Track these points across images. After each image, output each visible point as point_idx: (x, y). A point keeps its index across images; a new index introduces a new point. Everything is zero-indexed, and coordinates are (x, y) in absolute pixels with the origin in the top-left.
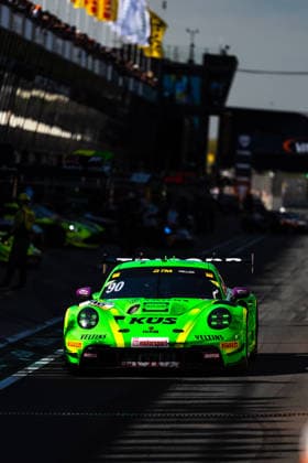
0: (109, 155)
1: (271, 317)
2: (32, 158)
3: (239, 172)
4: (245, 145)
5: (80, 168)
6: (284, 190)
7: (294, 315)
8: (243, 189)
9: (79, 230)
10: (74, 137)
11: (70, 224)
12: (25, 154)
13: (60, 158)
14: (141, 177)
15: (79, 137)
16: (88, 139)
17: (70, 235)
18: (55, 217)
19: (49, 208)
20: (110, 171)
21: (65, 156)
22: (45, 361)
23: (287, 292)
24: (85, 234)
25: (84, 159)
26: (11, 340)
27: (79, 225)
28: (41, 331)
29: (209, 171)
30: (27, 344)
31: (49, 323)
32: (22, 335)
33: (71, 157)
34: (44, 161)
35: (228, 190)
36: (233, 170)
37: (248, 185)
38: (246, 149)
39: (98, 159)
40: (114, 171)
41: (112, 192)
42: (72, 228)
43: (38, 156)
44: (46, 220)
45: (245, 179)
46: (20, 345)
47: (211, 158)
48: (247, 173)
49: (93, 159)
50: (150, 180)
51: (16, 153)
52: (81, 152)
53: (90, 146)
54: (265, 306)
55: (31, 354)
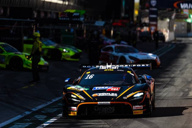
0: (83, 12)
1: (170, 95)
2: (42, 15)
3: (151, 19)
4: (154, 5)
5: (68, 19)
6: (175, 28)
7: (182, 94)
8: (153, 28)
9: (69, 52)
10: (64, 3)
11: (64, 49)
12: (39, 13)
13: (57, 14)
14: (100, 23)
15: (67, 3)
16: (72, 4)
17: (63, 54)
18: (56, 45)
19: (52, 40)
20: (84, 20)
21: (60, 13)
22: (52, 120)
23: (178, 81)
24: (72, 53)
25: (70, 14)
26: (34, 110)
27: (68, 49)
28: (50, 105)
29: (135, 19)
30: (43, 112)
31: (54, 101)
32: (40, 107)
33: (63, 14)
34: (49, 16)
35: (146, 29)
36: (148, 18)
37: (156, 26)
38: (155, 7)
39: (78, 14)
40: (86, 20)
41: (85, 32)
42: (64, 50)
43: (46, 13)
44: (51, 47)
45: (154, 23)
46: (39, 112)
47: (136, 13)
48: (155, 20)
49: (75, 14)
50: (105, 25)
51: (34, 12)
52: (68, 11)
53: (73, 8)
54: (167, 89)
55: (45, 117)
